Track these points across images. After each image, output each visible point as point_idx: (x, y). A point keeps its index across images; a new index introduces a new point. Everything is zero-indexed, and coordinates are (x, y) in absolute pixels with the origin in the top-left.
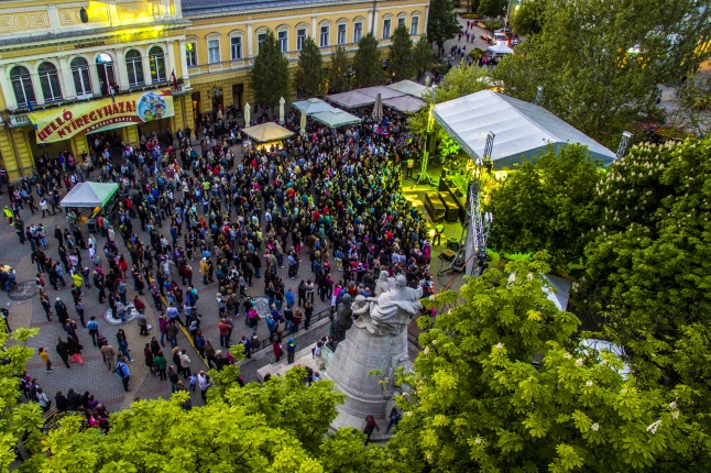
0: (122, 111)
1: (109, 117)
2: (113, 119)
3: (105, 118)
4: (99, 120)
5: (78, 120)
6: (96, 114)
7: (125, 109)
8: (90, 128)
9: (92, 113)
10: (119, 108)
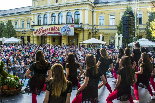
0: (56, 30)
1: (52, 31)
2: (53, 32)
3: (51, 31)
4: (49, 31)
5: (44, 30)
6: (49, 29)
7: (57, 29)
8: (46, 33)
9: (48, 29)
10: (55, 29)
